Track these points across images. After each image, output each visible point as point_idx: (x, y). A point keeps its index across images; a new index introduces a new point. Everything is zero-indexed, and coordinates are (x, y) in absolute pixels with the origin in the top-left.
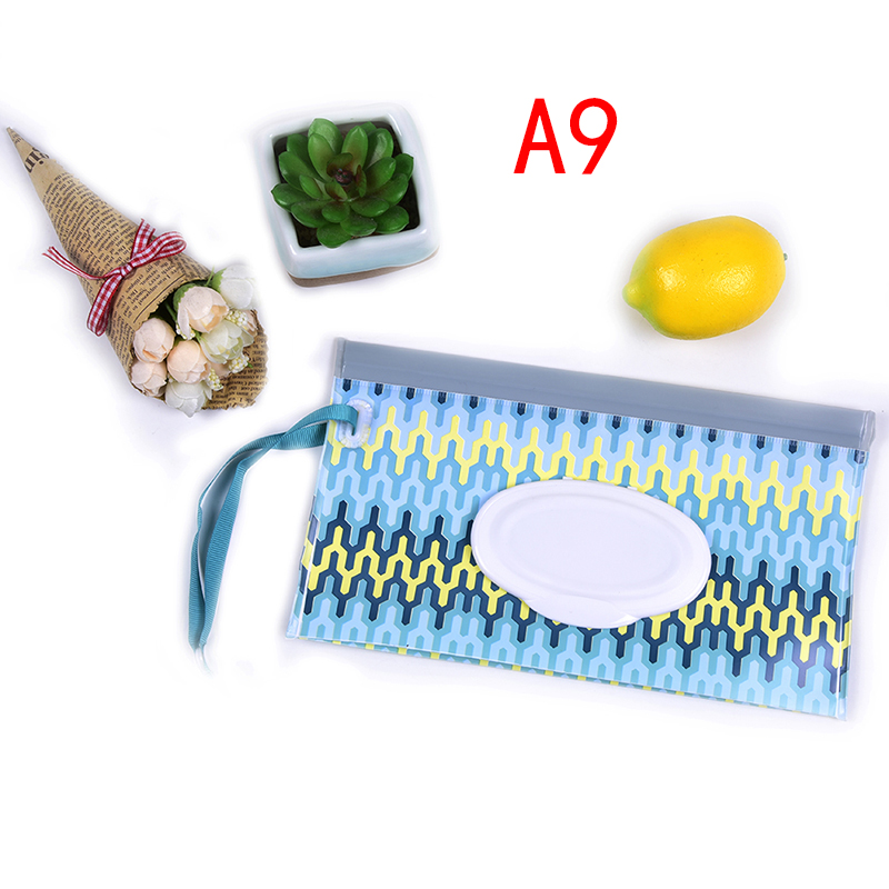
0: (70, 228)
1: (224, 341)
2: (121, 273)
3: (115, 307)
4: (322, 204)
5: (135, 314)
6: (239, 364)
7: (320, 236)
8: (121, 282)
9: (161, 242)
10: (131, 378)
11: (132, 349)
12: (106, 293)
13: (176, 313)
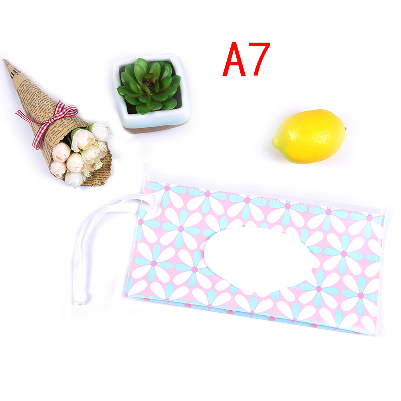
0: (28, 103)
1: (93, 155)
2: (48, 123)
3: (45, 138)
4: (139, 95)
5: (53, 141)
6: (99, 166)
7: (137, 109)
8: (48, 127)
9: (67, 110)
10: (50, 169)
11: (51, 156)
12: (41, 131)
13: (71, 141)
